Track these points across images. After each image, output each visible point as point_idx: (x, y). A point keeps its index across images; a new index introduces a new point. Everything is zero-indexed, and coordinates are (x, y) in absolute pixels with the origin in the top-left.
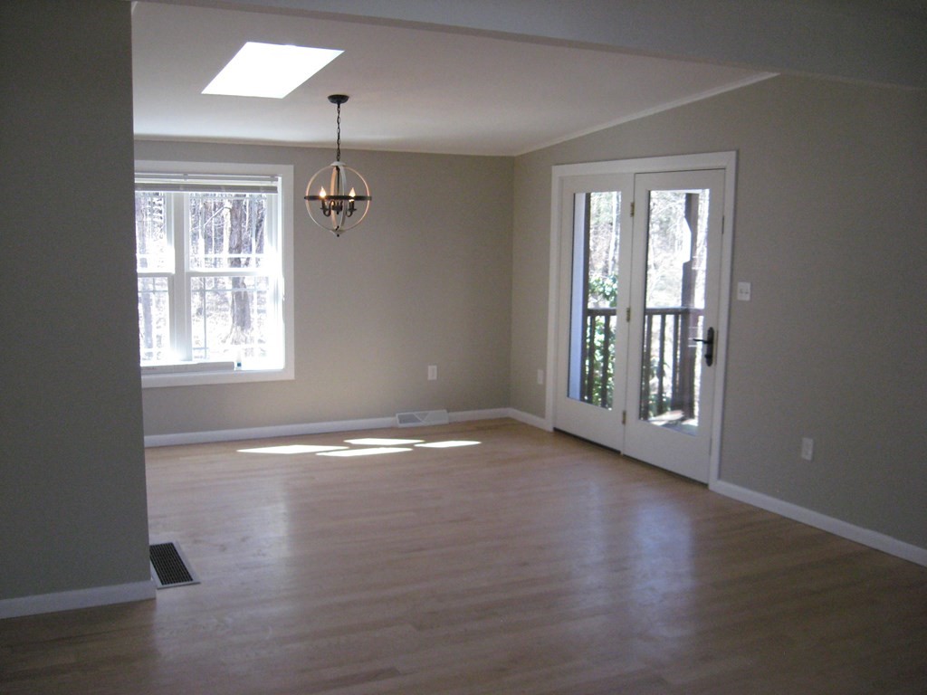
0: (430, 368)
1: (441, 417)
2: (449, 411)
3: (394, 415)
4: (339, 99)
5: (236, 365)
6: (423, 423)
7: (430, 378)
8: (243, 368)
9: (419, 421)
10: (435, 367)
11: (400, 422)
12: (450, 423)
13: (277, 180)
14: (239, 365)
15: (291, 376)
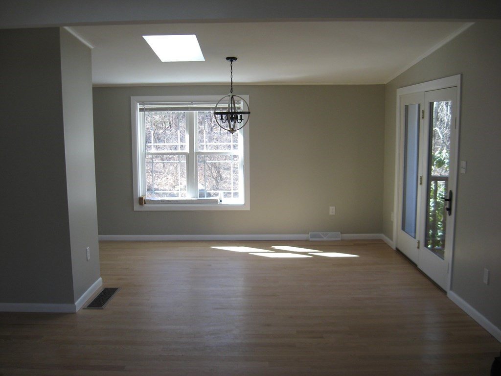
0: (331, 208)
1: (338, 236)
2: (342, 233)
3: (308, 234)
4: (232, 59)
5: (219, 201)
6: (325, 239)
7: (331, 213)
8: (222, 203)
9: (323, 238)
10: (334, 208)
11: (311, 238)
12: (342, 240)
13: (240, 103)
14: (221, 201)
15: (248, 209)
